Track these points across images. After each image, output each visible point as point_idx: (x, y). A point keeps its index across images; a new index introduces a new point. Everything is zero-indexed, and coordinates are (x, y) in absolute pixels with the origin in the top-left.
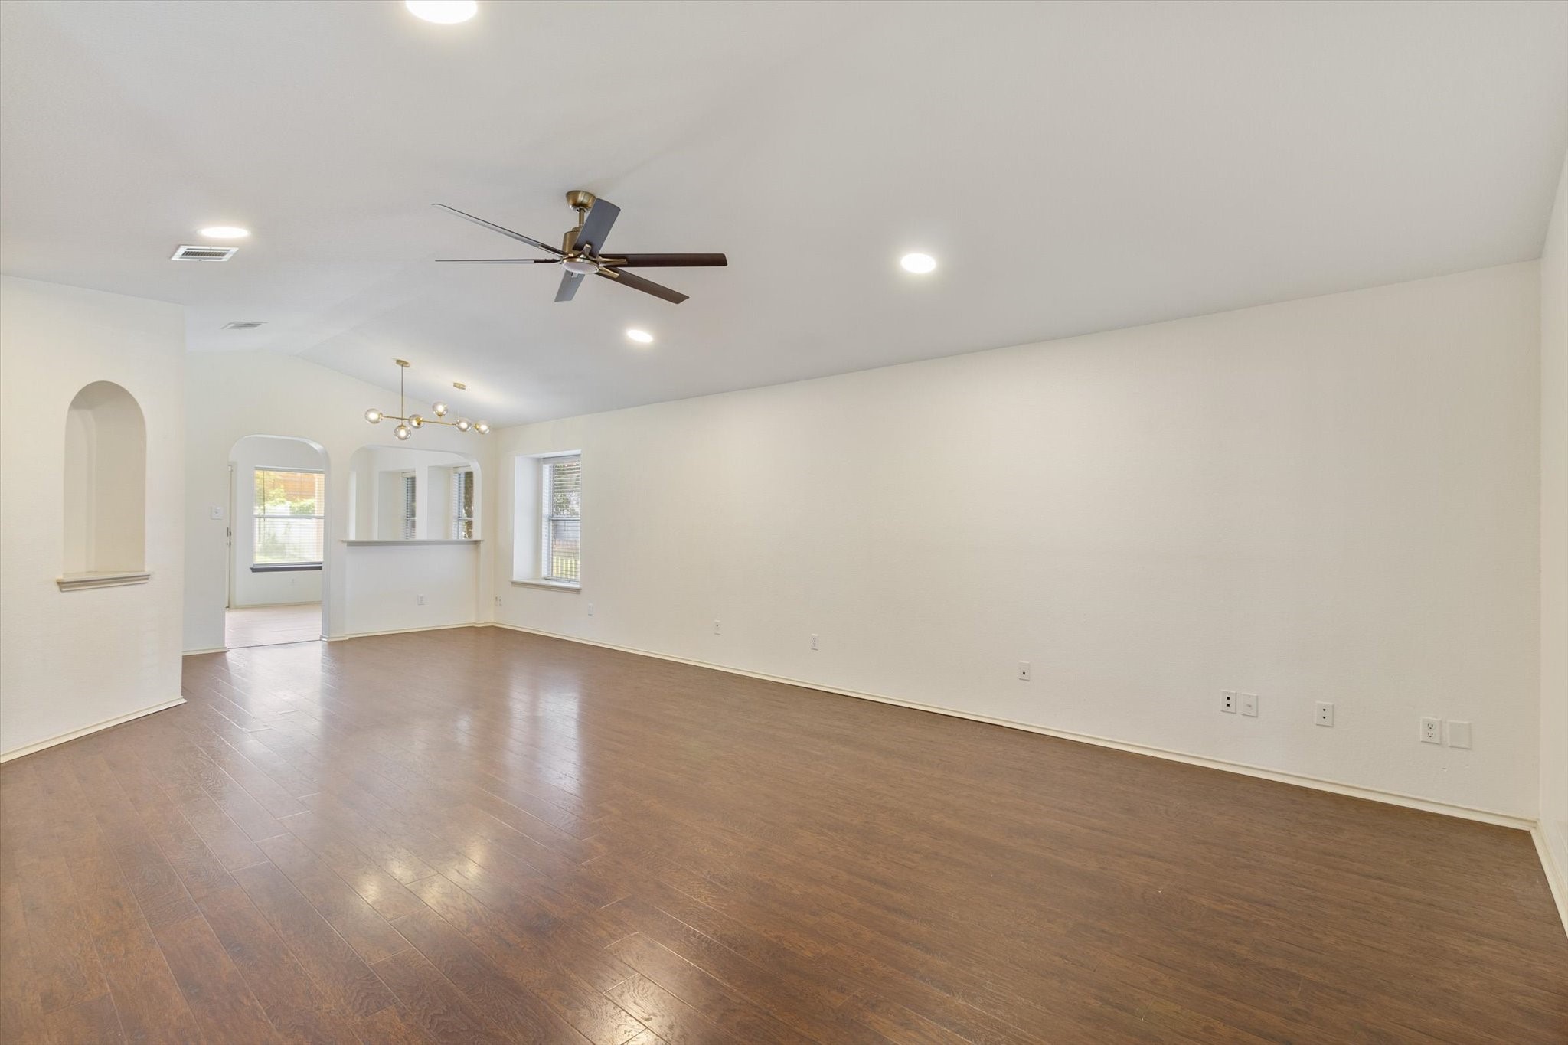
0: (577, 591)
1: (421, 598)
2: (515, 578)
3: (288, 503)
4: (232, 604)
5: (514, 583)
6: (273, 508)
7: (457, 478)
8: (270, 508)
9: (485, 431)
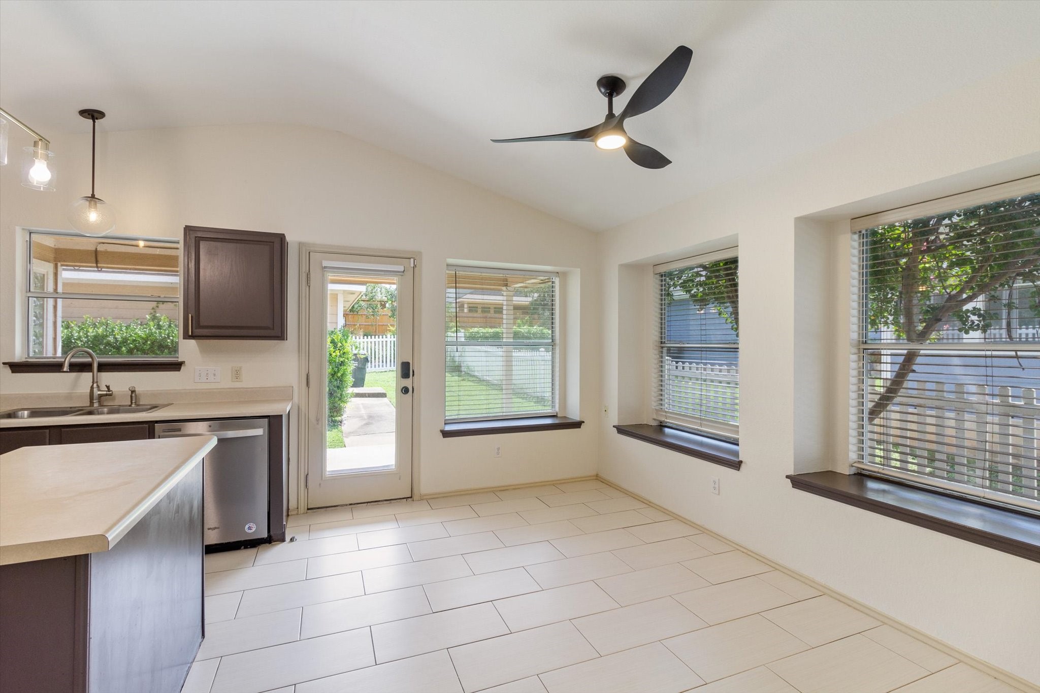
4: (415, 491)
7: (856, 244)
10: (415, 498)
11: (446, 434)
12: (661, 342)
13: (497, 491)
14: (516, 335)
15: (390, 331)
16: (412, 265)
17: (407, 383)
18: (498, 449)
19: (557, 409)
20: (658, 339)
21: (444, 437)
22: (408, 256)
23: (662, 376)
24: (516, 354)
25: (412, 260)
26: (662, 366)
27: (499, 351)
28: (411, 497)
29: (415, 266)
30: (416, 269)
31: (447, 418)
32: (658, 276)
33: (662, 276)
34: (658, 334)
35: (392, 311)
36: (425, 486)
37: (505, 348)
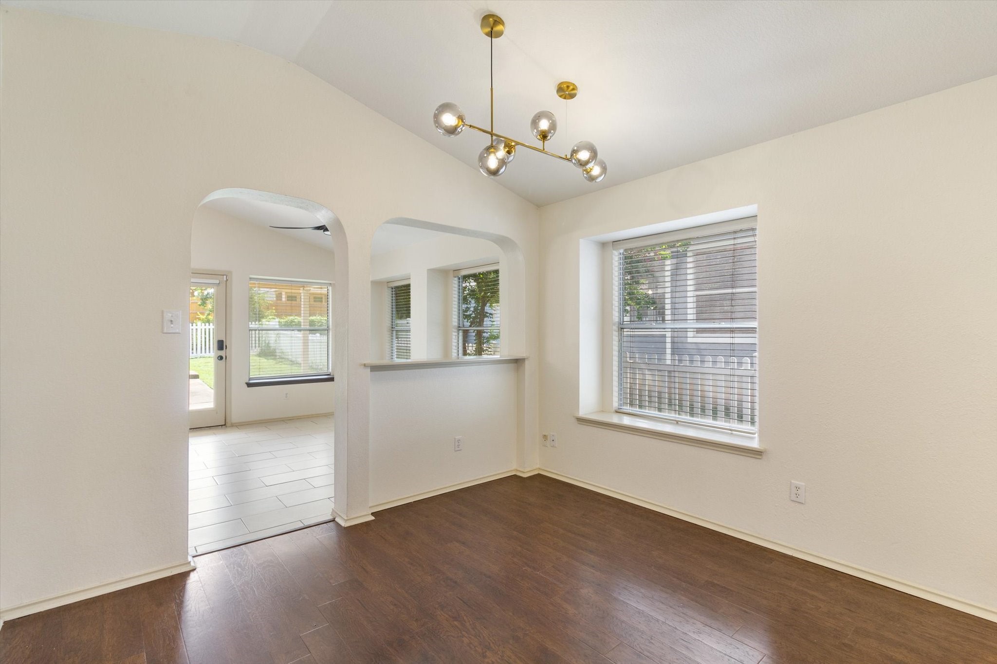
0: (756, 454)
1: (459, 441)
2: (583, 412)
3: (277, 320)
4: (228, 421)
5: (582, 421)
6: (267, 323)
7: (456, 282)
8: (266, 323)
9: (597, 177)
10: (228, 425)
11: (249, 385)
12: (392, 328)
13: (286, 420)
14: (312, 323)
15: (199, 319)
16: (225, 280)
17: (222, 353)
18: (287, 394)
19: (330, 370)
20: (390, 325)
21: (248, 387)
22: (222, 274)
23: (392, 350)
24: (311, 337)
25: (225, 276)
26: (392, 344)
27: (300, 335)
28: (225, 425)
29: (227, 280)
30: (227, 282)
31: (251, 377)
32: (390, 289)
33: (392, 289)
34: (390, 323)
35: (202, 299)
36: (235, 417)
37: (302, 332)
